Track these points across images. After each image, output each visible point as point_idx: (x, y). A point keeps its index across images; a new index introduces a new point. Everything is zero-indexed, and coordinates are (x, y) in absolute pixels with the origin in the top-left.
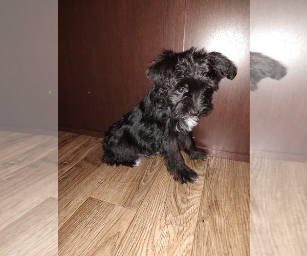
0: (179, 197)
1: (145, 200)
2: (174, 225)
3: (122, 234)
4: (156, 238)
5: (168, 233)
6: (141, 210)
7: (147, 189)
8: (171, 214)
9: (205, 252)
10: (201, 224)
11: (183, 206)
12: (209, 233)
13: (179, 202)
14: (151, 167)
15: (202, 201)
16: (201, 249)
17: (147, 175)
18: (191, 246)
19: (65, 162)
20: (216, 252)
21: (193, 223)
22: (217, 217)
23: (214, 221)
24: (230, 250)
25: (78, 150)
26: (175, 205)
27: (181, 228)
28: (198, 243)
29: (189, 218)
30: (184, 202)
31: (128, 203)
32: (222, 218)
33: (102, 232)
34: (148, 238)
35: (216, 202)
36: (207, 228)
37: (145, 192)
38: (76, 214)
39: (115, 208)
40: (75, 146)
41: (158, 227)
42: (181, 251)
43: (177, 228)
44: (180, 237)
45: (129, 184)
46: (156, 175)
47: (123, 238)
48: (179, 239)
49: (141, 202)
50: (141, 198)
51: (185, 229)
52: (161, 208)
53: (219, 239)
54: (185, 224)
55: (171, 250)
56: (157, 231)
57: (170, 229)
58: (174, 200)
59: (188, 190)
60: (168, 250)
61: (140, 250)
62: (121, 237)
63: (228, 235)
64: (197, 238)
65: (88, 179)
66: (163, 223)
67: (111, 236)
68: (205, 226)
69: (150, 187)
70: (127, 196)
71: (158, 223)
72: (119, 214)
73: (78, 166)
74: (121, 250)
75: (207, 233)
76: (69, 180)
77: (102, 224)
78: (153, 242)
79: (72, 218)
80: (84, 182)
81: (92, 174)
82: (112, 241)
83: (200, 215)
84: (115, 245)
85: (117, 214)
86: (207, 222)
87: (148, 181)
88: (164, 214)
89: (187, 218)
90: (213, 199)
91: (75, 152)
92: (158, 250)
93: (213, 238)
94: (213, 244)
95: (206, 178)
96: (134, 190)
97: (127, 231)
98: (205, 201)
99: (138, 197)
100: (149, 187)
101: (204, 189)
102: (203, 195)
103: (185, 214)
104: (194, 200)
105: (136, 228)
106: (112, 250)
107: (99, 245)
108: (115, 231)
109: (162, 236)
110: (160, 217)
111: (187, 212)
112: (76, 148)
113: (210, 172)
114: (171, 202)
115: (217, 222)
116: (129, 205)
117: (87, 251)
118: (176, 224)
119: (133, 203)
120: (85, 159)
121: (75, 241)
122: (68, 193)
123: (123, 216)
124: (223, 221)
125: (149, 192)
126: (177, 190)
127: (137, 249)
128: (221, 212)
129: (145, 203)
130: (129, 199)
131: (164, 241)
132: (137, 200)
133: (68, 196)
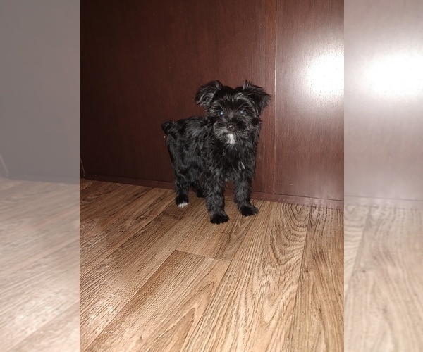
0: (277, 249)
1: (238, 252)
2: (274, 275)
3: (217, 284)
4: (255, 288)
5: (267, 282)
6: (236, 261)
7: (240, 241)
8: (269, 265)
9: (310, 300)
10: (305, 274)
11: (283, 258)
12: (314, 282)
13: (278, 254)
14: (242, 220)
15: (304, 252)
16: (306, 297)
17: (237, 227)
18: (295, 294)
19: (142, 217)
20: (323, 300)
21: (296, 274)
22: (323, 267)
23: (319, 271)
24: (339, 298)
25: (154, 203)
26: (273, 256)
27: (282, 278)
28: (302, 291)
29: (291, 269)
30: (283, 252)
31: (219, 255)
32: (329, 269)
33: (194, 281)
34: (245, 287)
35: (322, 253)
36: (311, 278)
37: (238, 244)
38: (163, 266)
39: (206, 259)
40: (149, 200)
41: (256, 277)
42: (284, 299)
43: (277, 278)
44: (282, 286)
45: (218, 236)
46: (248, 227)
47: (218, 287)
48: (281, 289)
49: (234, 254)
50: (233, 250)
51: (287, 279)
52: (258, 259)
53: (326, 288)
54: (286, 275)
55: (273, 298)
56: (255, 281)
57: (270, 279)
58: (271, 252)
59: (287, 242)
60: (269, 298)
61: (238, 297)
62: (217, 286)
63: (336, 284)
64: (300, 287)
65: (170, 232)
66: (261, 273)
67: (205, 285)
68: (309, 276)
69: (243, 240)
70: (217, 249)
71: (255, 273)
72: (211, 265)
73: (157, 219)
74: (217, 298)
75: (312, 283)
76: (149, 234)
77: (194, 275)
78: (251, 291)
79: (160, 269)
80: (166, 236)
81: (174, 228)
82: (207, 289)
83: (303, 265)
84: (211, 293)
85: (208, 265)
86: (311, 273)
87: (240, 234)
88: (262, 265)
89: (288, 268)
90: (318, 250)
91: (151, 206)
92: (257, 298)
93: (319, 287)
94: (320, 293)
95: (308, 230)
96: (225, 242)
97: (222, 281)
98: (309, 252)
99: (230, 249)
100: (241, 240)
101: (306, 240)
102: (306, 246)
103: (286, 265)
104: (296, 252)
105: (231, 278)
106: (208, 298)
107: (193, 293)
108: (208, 280)
109: (262, 285)
110: (257, 268)
111: (288, 262)
112: (152, 201)
113: (313, 223)
114: (269, 254)
115: (323, 272)
116: (220, 257)
117: (181, 298)
118: (276, 275)
119: (225, 255)
120: (164, 213)
121: (167, 290)
122: (151, 246)
123: (216, 267)
124: (330, 271)
125: (242, 244)
126: (275, 242)
127: (235, 297)
128: (327, 262)
129: (239, 254)
130: (220, 251)
131: (264, 290)
132: (229, 252)
133: (152, 250)
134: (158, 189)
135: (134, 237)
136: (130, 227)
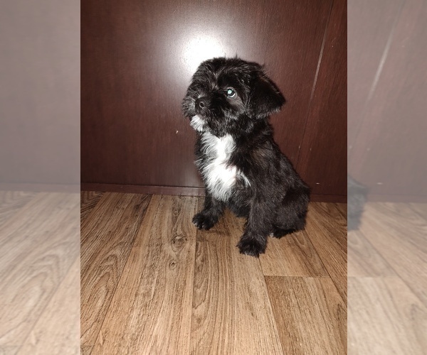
1: (326, 265)
7: (315, 252)
17: (296, 235)
19: (178, 238)
25: (174, 217)
31: (312, 271)
33: (323, 311)
37: (316, 255)
38: (273, 299)
39: (306, 280)
40: (163, 212)
45: (289, 250)
49: (324, 267)
50: (318, 262)
67: (336, 311)
69: (315, 248)
70: (304, 265)
72: (317, 286)
73: (201, 239)
76: (212, 261)
77: (314, 302)
79: (274, 305)
80: (235, 259)
85: (315, 286)
87: (306, 243)
91: (173, 221)
96: (304, 258)
99: (315, 262)
100: (313, 249)
107: (335, 324)
112: (168, 215)
116: (316, 274)
117: (332, 334)
119: (317, 270)
122: (232, 278)
123: (324, 286)
125: (320, 254)
129: (329, 268)
130: (309, 267)
132: (318, 266)
133: (238, 282)
134: (160, 196)
135: (198, 269)
136: (178, 256)
